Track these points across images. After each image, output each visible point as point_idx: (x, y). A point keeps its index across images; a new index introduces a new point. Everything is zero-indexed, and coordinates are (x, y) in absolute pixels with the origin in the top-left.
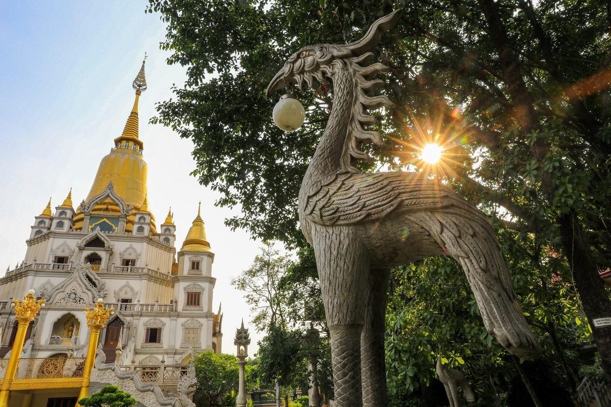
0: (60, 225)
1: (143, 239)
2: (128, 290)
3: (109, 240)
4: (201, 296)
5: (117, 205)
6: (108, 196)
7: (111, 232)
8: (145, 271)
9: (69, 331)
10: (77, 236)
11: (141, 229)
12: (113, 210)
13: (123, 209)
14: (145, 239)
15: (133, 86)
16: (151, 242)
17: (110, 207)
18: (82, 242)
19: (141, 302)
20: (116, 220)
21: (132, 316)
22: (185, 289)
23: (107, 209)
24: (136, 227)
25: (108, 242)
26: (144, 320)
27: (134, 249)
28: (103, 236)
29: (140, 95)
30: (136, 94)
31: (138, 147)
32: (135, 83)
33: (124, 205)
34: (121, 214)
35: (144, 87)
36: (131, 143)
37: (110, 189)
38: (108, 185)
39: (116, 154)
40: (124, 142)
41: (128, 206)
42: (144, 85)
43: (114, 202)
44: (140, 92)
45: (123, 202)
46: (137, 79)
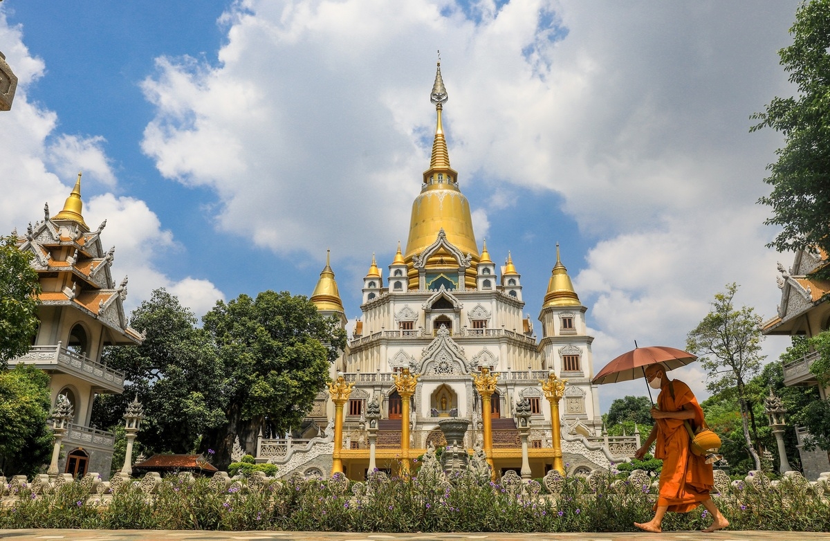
0: (398, 285)
1: (492, 295)
2: (488, 356)
3: (456, 299)
4: (579, 359)
5: (453, 256)
6: (442, 246)
7: (453, 289)
8: (503, 333)
9: (442, 403)
10: (418, 297)
11: (487, 283)
12: (449, 262)
13: (461, 261)
14: (494, 294)
15: (432, 100)
16: (500, 297)
17: (445, 258)
18: (427, 304)
19: (512, 370)
20: (455, 274)
21: (506, 385)
22: (559, 352)
23: (442, 262)
24: (481, 281)
25: (457, 303)
26: (518, 389)
27: (482, 308)
28: (449, 294)
29: (441, 109)
30: (437, 110)
31: (452, 180)
32: (433, 94)
33: (461, 256)
34: (460, 266)
35: (444, 98)
36: (444, 176)
37: (442, 238)
38: (438, 233)
39: (432, 191)
40: (436, 176)
41: (466, 256)
42: (444, 95)
43: (449, 253)
44: (441, 105)
45: (459, 253)
46: (434, 89)
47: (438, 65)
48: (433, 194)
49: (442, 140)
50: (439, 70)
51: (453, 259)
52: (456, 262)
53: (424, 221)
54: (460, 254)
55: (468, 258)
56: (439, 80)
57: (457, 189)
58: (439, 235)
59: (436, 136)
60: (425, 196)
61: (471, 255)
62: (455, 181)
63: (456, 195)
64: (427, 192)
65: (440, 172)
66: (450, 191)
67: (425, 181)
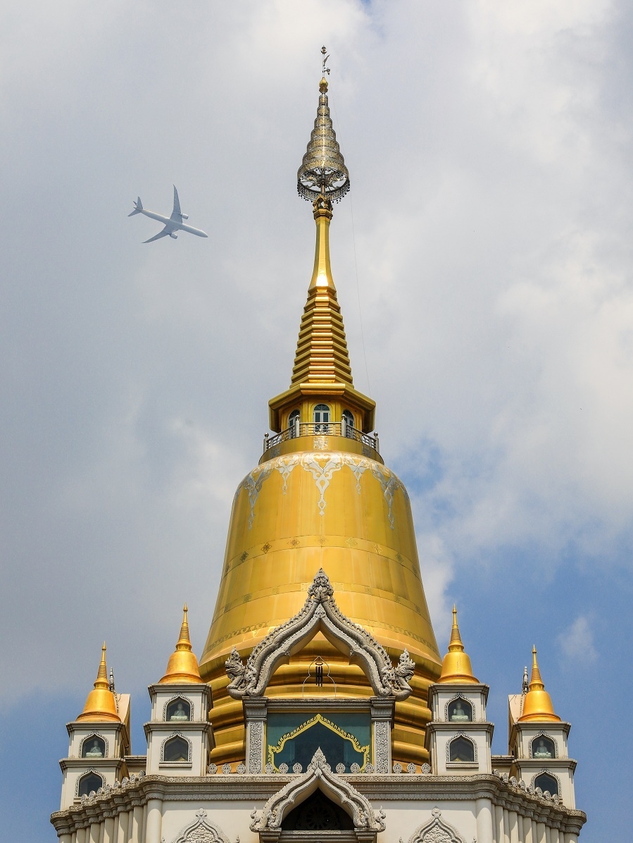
0: (177, 750)
1: (478, 787)
3: (363, 799)
5: (356, 659)
6: (320, 626)
7: (355, 766)
10: (239, 789)
11: (462, 750)
12: (344, 678)
13: (381, 675)
14: (487, 786)
15: (302, 188)
16: (505, 795)
17: (330, 666)
18: (268, 813)
20: (360, 716)
23: (319, 677)
24: (442, 742)
25: (366, 812)
27: (447, 830)
28: (340, 781)
29: (329, 216)
30: (317, 216)
31: (358, 423)
32: (305, 171)
33: (380, 658)
34: (377, 692)
35: (339, 183)
36: (334, 412)
37: (320, 601)
38: (310, 585)
39: (296, 457)
40: (309, 411)
41: (395, 660)
42: (338, 174)
43: (343, 649)
44: (328, 203)
45: (374, 650)
46: (308, 157)
47: (323, 87)
48: (297, 466)
49: (330, 305)
50: (323, 103)
51: (355, 668)
52: (364, 680)
53: (267, 547)
54: (378, 653)
55: (401, 668)
56: (323, 130)
57: (372, 453)
58: (312, 592)
59: (313, 292)
60: (272, 471)
61: (411, 656)
62: (368, 426)
63: (368, 472)
64: (280, 460)
65: (322, 399)
66: (349, 457)
67: (276, 426)
